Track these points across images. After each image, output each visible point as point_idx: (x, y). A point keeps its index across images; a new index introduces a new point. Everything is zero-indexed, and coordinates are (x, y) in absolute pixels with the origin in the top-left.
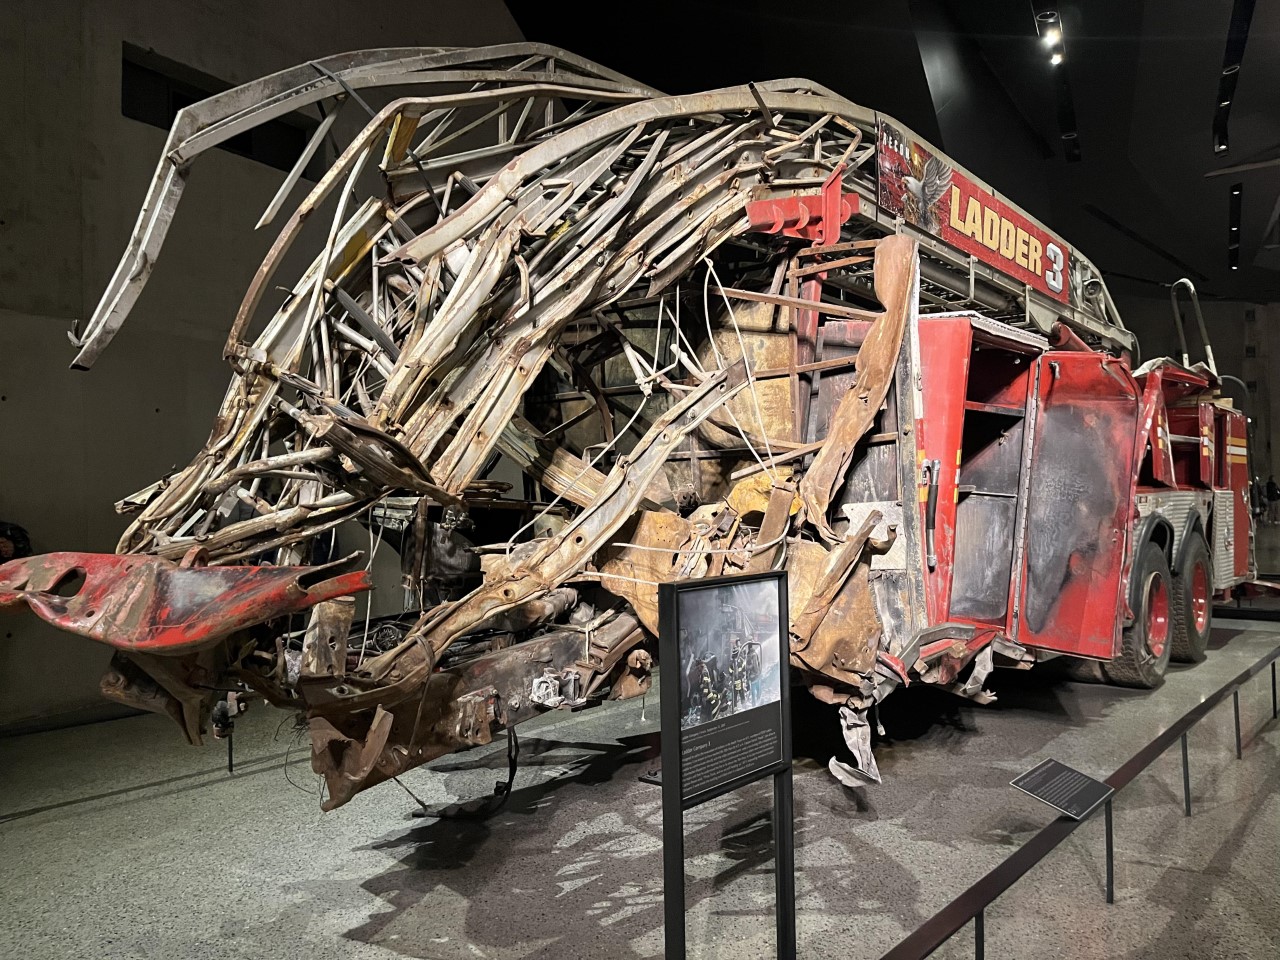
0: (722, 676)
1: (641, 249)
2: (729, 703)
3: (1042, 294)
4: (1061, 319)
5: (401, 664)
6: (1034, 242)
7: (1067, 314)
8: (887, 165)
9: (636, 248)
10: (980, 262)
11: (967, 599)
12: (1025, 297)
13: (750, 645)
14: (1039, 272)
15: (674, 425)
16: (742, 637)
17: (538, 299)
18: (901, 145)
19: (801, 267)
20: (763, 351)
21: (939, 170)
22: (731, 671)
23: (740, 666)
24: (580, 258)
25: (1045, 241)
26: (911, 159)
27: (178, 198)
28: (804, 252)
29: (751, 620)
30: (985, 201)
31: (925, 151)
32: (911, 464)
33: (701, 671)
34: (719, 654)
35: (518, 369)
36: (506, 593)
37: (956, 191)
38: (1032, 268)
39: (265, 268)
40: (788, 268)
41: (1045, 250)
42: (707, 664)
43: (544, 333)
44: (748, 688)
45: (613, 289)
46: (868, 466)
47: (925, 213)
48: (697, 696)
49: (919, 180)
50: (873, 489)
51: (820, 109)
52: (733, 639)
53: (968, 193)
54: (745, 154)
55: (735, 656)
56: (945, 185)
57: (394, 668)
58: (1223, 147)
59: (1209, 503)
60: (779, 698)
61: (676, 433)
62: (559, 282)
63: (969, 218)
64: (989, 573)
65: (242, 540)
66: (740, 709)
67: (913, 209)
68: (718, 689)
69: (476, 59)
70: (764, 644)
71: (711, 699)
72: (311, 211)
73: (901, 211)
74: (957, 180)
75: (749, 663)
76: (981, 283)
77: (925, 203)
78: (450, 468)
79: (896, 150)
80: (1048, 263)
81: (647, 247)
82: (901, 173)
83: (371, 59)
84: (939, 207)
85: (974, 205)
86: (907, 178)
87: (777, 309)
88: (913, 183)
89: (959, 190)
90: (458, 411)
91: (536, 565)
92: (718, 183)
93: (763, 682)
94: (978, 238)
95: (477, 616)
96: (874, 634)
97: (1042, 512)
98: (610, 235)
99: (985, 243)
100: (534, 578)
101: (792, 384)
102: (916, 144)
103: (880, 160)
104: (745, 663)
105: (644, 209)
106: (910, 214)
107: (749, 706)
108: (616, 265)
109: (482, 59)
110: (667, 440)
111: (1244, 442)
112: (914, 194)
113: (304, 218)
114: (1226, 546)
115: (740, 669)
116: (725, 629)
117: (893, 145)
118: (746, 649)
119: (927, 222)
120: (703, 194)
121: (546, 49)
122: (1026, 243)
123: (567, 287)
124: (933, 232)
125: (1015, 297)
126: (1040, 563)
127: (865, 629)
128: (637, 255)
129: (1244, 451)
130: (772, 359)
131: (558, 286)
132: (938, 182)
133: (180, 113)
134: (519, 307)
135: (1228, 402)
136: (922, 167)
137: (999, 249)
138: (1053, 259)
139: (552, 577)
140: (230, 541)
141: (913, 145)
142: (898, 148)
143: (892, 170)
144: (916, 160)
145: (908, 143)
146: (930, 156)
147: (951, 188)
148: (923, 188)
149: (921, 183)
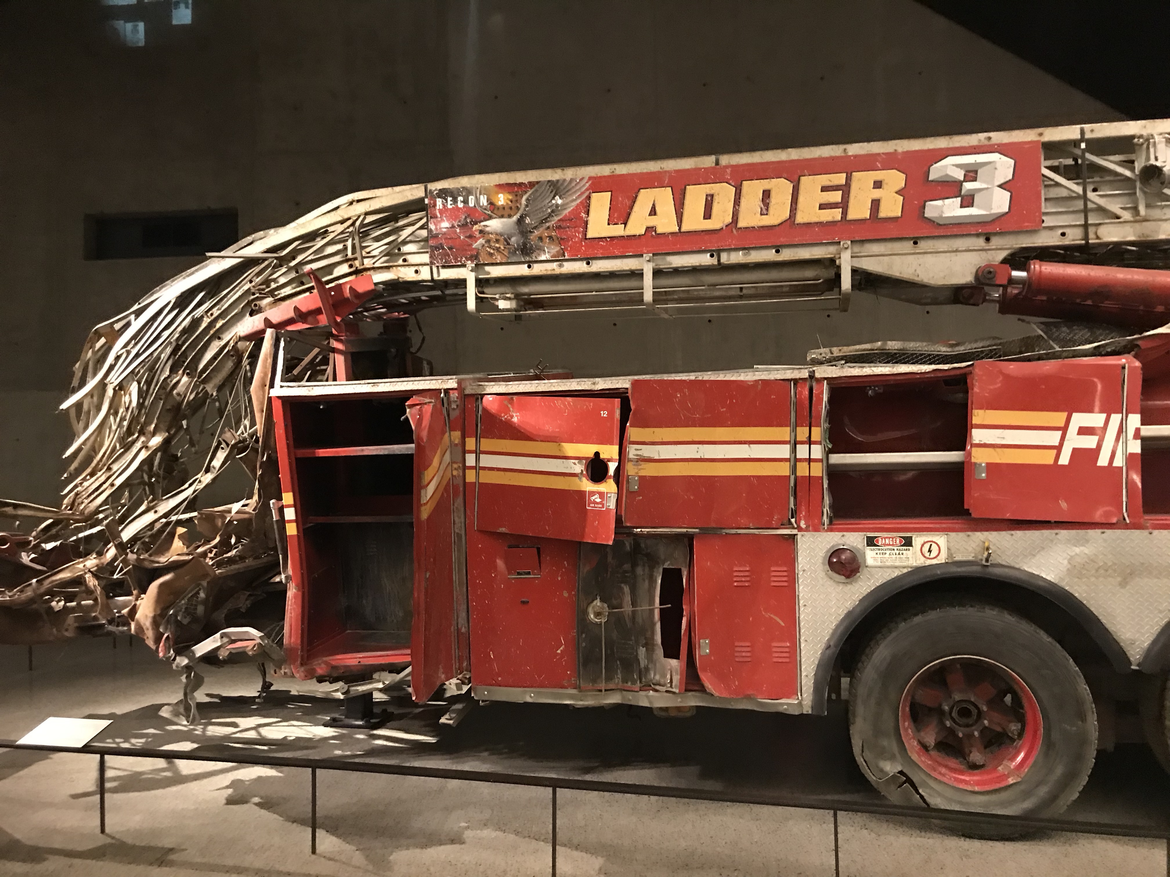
6: (870, 177)
7: (1049, 240)
8: (444, 225)
12: (840, 258)
14: (893, 213)
18: (471, 197)
25: (919, 161)
26: (491, 203)
31: (521, 184)
37: (601, 200)
38: (861, 214)
41: (919, 176)
53: (631, 189)
63: (639, 214)
67: (498, 249)
73: (474, 257)
74: (600, 184)
79: (461, 205)
82: (469, 224)
84: (559, 227)
85: (654, 196)
86: (483, 224)
89: (609, 194)
94: (668, 229)
99: (686, 229)
102: (500, 184)
106: (491, 255)
117: (455, 202)
122: (841, 187)
124: (545, 256)
132: (560, 202)
137: (733, 223)
138: (961, 177)
141: (496, 189)
142: (466, 202)
143: (453, 227)
144: (502, 199)
145: (484, 191)
146: (532, 184)
147: (589, 198)
148: (520, 221)
149: (515, 218)
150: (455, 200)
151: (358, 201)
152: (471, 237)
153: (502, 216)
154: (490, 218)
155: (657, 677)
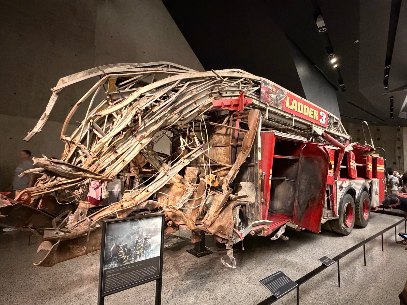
0: (130, 250)
1: (179, 112)
2: (133, 259)
3: (318, 125)
4: (325, 131)
5: (80, 226)
6: (315, 111)
7: (327, 130)
8: (264, 91)
9: (177, 112)
10: (296, 116)
11: (283, 209)
12: (312, 126)
13: (146, 239)
14: (317, 119)
15: (187, 159)
16: (141, 236)
17: (146, 125)
18: (269, 86)
19: (234, 117)
20: (224, 139)
21: (282, 92)
22: (135, 248)
23: (139, 246)
24: (160, 115)
25: (319, 111)
26: (272, 89)
27: (56, 100)
28: (234, 113)
29: (147, 231)
30: (298, 101)
31: (277, 87)
32: (258, 172)
33: (118, 249)
34: (130, 243)
35: (140, 143)
36: (122, 206)
37: (288, 98)
38: (315, 118)
39: (68, 117)
40: (230, 117)
41: (319, 113)
42: (122, 246)
43: (149, 134)
44: (143, 253)
45: (170, 122)
46: (248, 172)
47: (277, 103)
48: (116, 257)
49: (275, 95)
50: (248, 178)
51: (241, 76)
52: (137, 237)
53: (292, 98)
54: (216, 88)
55: (136, 243)
56: (284, 96)
57: (77, 227)
58: (387, 87)
59: (370, 183)
60: (159, 255)
61: (188, 161)
62: (153, 121)
63: (293, 105)
64: (289, 202)
65: (48, 188)
66: (138, 260)
67: (273, 102)
68: (127, 254)
69: (146, 66)
70: (152, 238)
71: (123, 258)
72: (81, 103)
73: (269, 103)
74: (288, 94)
75: (144, 245)
76: (296, 121)
77: (277, 101)
78: (111, 170)
79: (267, 87)
80: (320, 117)
81: (181, 112)
82: (268, 93)
83: (116, 66)
84: (282, 102)
85: (294, 102)
86: (271, 94)
87: (227, 129)
88: (273, 96)
89: (289, 98)
90: (119, 154)
91: (134, 198)
92: (205, 95)
93: (151, 251)
94: (296, 110)
95: (110, 212)
96: (232, 224)
97: (302, 187)
98: (169, 109)
99: (298, 111)
100: (133, 201)
101: (230, 148)
102: (274, 86)
103: (261, 90)
104: (142, 245)
105: (180, 102)
106: (271, 104)
107: (143, 259)
108: (170, 116)
109: (148, 65)
110: (184, 163)
111: (383, 166)
112: (273, 99)
113: (79, 104)
114: (376, 195)
115: (140, 247)
116: (132, 234)
117: (266, 86)
118: (144, 240)
119: (277, 105)
120: (199, 98)
121: (168, 63)
122: (313, 112)
123: (156, 122)
124: (280, 108)
125: (309, 126)
126: (301, 202)
127: (229, 223)
128: (178, 114)
129: (383, 168)
130: (226, 141)
131: (152, 122)
132: (282, 95)
133: (60, 79)
134: (141, 127)
135: (377, 155)
136: (276, 91)
137: (303, 113)
138: (322, 116)
139: (138, 201)
140: (45, 188)
141: (273, 86)
142: (268, 86)
143: (265, 92)
144: (274, 90)
145: (271, 85)
146: (279, 89)
147: (286, 97)
148: (276, 97)
149: (276, 96)
150: (266, 85)
151: (241, 73)
152: (268, 97)
153: (274, 94)
154: (272, 93)
155: (325, 215)
